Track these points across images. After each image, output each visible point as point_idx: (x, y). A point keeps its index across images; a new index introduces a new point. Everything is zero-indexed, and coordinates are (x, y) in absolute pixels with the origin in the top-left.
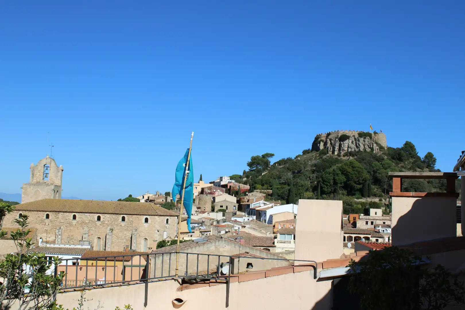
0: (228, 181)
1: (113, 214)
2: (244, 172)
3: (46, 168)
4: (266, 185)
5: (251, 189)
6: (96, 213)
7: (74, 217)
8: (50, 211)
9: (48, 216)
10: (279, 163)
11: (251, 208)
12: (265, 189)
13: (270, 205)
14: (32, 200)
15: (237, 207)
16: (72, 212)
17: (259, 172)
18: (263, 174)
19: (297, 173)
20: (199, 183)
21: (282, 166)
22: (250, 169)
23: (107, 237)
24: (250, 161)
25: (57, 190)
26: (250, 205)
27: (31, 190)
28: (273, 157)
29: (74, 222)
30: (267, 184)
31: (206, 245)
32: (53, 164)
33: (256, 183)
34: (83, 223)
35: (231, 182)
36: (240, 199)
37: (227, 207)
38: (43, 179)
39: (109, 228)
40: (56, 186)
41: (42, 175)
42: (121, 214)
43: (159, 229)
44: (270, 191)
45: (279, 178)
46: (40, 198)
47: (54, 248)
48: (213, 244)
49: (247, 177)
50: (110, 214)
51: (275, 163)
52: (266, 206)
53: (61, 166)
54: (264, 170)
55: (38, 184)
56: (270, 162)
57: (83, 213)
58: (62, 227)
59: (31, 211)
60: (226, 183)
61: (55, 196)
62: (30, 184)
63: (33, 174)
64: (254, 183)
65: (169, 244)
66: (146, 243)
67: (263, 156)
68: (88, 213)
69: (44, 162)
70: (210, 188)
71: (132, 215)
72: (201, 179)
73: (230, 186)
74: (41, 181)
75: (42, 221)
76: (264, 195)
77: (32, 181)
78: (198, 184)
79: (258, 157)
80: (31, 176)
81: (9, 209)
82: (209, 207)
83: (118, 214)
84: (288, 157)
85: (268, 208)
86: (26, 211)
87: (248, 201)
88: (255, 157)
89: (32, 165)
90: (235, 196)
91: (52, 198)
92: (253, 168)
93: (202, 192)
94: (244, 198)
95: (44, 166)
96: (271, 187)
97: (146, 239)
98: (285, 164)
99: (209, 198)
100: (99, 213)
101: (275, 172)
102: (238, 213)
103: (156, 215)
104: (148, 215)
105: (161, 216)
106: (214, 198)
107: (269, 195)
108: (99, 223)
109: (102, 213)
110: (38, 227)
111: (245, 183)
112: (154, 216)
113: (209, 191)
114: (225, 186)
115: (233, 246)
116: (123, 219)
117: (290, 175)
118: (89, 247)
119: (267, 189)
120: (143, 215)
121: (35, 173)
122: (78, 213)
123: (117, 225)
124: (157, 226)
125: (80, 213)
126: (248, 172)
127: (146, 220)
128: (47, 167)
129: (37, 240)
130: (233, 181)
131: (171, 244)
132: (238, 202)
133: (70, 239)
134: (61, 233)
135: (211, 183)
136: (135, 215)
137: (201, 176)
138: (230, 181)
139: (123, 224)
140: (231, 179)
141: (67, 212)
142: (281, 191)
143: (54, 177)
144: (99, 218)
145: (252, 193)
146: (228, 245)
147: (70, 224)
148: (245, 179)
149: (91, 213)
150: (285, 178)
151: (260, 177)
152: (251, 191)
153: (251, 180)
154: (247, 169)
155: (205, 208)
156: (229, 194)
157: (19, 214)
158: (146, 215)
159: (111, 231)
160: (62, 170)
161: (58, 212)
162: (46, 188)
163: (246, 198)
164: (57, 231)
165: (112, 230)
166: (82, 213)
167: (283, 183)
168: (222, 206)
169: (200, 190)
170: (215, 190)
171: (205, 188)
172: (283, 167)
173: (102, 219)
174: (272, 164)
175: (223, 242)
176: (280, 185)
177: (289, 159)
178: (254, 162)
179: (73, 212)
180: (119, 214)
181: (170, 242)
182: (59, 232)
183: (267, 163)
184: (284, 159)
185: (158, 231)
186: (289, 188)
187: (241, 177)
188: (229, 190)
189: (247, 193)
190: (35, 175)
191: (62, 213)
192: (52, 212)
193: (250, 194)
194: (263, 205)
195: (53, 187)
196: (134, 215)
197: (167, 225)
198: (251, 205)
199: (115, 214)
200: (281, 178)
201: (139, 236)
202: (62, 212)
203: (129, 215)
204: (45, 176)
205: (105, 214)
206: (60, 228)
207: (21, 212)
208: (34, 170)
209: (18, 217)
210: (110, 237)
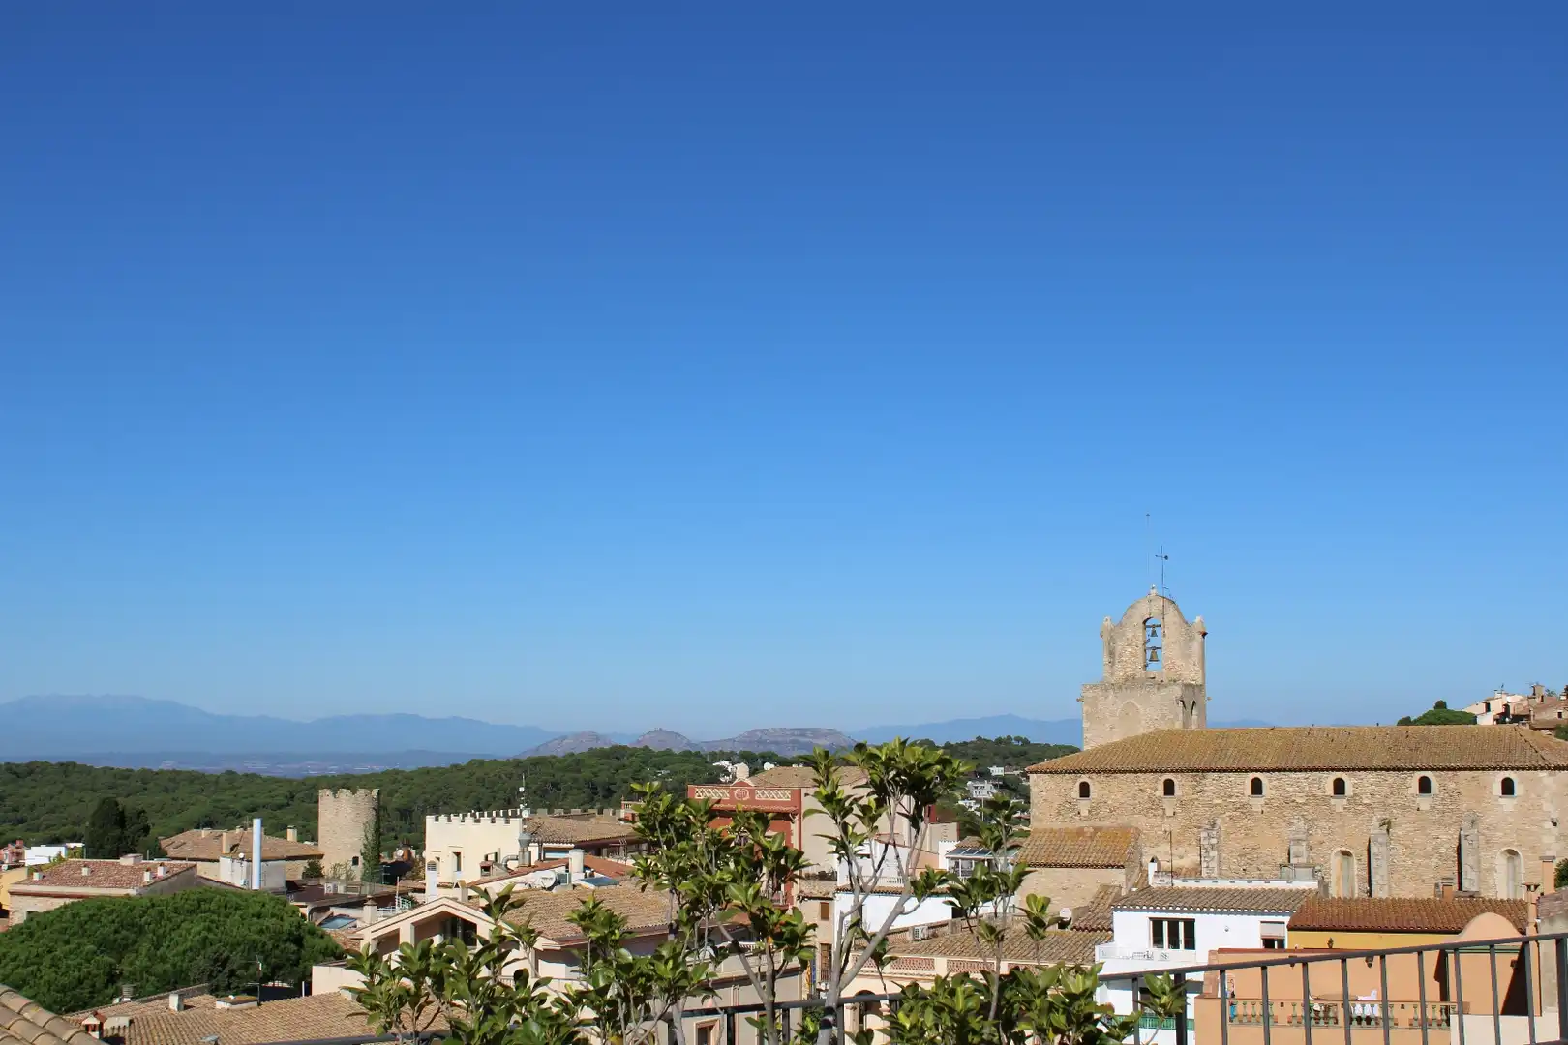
1: (1388, 770)
3: (1149, 631)
6: (1327, 770)
7: (1257, 788)
8: (1177, 771)
9: (1169, 788)
14: (1117, 738)
16: (1246, 771)
23: (1374, 849)
25: (1192, 698)
27: (1111, 704)
29: (1258, 803)
32: (1171, 615)
34: (1288, 805)
38: (1146, 666)
39: (1375, 822)
40: (1187, 686)
41: (1140, 651)
42: (1414, 770)
43: (1555, 815)
46: (1142, 730)
47: (1199, 891)
50: (1376, 770)
53: (1198, 619)
55: (1130, 683)
57: (1285, 770)
58: (1219, 821)
59: (1115, 772)
61: (1186, 721)
62: (1105, 687)
63: (1112, 654)
66: (1514, 867)
68: (1300, 771)
69: (1143, 610)
71: (1453, 769)
74: (1140, 673)
75: (1154, 805)
77: (1112, 674)
80: (1106, 659)
83: (1403, 770)
86: (1099, 773)
89: (1107, 622)
91: (1178, 725)
95: (1145, 622)
97: (1512, 853)
100: (1338, 770)
103: (1542, 769)
104: (1512, 769)
105: (1558, 768)
108: (1339, 804)
109: (1349, 770)
110: (1143, 822)
112: (1535, 769)
116: (1425, 786)
118: (1314, 885)
120: (1494, 769)
121: (1118, 649)
122: (1268, 771)
123: (1404, 808)
124: (1547, 806)
125: (1274, 771)
127: (1508, 788)
128: (1154, 626)
129: (1141, 865)
133: (1249, 860)
134: (1218, 838)
136: (1465, 769)
139: (1424, 803)
141: (1231, 771)
143: (1178, 660)
144: (1339, 787)
147: (1244, 809)
149: (1311, 770)
157: (1078, 784)
158: (1506, 769)
159: (1386, 827)
160: (1204, 634)
161: (1203, 771)
162: (1157, 696)
164: (1204, 835)
165: (1387, 825)
166: (1279, 771)
173: (1349, 790)
179: (1252, 771)
180: (1409, 770)
182: (1209, 837)
185: (1555, 824)
190: (1117, 654)
191: (1215, 775)
192: (1182, 771)
195: (1177, 691)
196: (1460, 769)
199: (1394, 770)
201: (1487, 842)
202: (1214, 771)
203: (1443, 770)
204: (1148, 657)
205: (1359, 770)
206: (1213, 825)
207: (1085, 778)
208: (1112, 640)
209: (1076, 793)
210: (1383, 849)
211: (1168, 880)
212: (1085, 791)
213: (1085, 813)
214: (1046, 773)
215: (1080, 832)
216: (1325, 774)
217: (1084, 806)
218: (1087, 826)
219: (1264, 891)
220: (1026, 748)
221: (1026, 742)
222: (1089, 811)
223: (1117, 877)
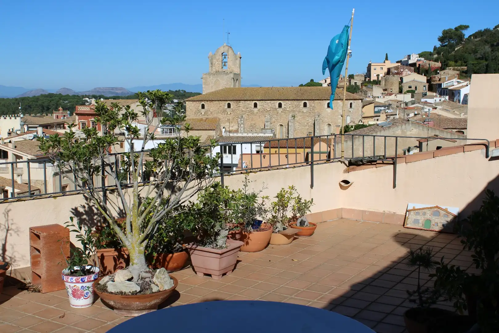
0: (417, 59)
1: (294, 100)
2: (435, 48)
3: (224, 57)
4: (460, 62)
5: (443, 66)
6: (277, 100)
7: (256, 105)
8: (231, 101)
9: (229, 106)
10: (475, 35)
11: (443, 87)
12: (459, 66)
13: (465, 84)
14: (213, 90)
15: (427, 87)
16: (252, 101)
17: (452, 47)
18: (456, 49)
19: (496, 46)
20: (384, 62)
21: (478, 39)
22: (441, 44)
23: (290, 124)
24: (441, 35)
25: (236, 78)
26: (442, 84)
27: (212, 79)
28: (468, 29)
29: (256, 110)
30: (461, 60)
31: (392, 128)
32: (230, 52)
33: (448, 60)
34: (265, 111)
35: (420, 60)
36: (431, 78)
37: (416, 88)
38: (222, 68)
39: (290, 116)
40: (235, 74)
41: (220, 63)
42: (302, 100)
44: (465, 68)
45: (475, 52)
46: (221, 88)
47: (237, 137)
48: (400, 127)
49: (438, 53)
50: (291, 100)
51: (470, 36)
52: (460, 85)
53: (239, 53)
54: (457, 44)
55: (217, 72)
56: (464, 35)
57: (264, 100)
58: (244, 116)
59: (212, 101)
60: (415, 61)
61: (235, 85)
62: (210, 74)
63: (212, 64)
64: (446, 60)
65: (352, 129)
66: (330, 129)
67: (456, 29)
68: (269, 100)
69: (222, 50)
70: (397, 68)
72: (387, 59)
73: (419, 65)
74: (221, 70)
75: (224, 111)
76: (458, 72)
77: (212, 70)
78: (384, 64)
79: (450, 30)
80: (210, 65)
81: (168, 97)
82: (396, 89)
83: (299, 100)
84: (485, 28)
85: (463, 87)
86: (207, 101)
87: (440, 80)
88: (446, 31)
89: (210, 54)
90: (425, 75)
91: (232, 86)
92: (445, 42)
93: (389, 72)
94: (435, 77)
95: (222, 54)
96: (466, 63)
97: (329, 125)
98: (482, 36)
99: (396, 79)
100: (280, 100)
101: (471, 46)
102: (429, 93)
103: (339, 100)
104: (330, 100)
106: (401, 79)
107: (463, 72)
108: (280, 110)
109: (283, 100)
110: (221, 116)
111: (436, 60)
112: (337, 100)
113: (395, 71)
114: (414, 65)
115: (421, 129)
116: (305, 105)
117: (488, 48)
118: (272, 135)
119: (462, 65)
120: (325, 100)
121: (214, 63)
122: (259, 100)
123: (299, 111)
124: (340, 111)
125: (261, 100)
126: (439, 48)
128: (225, 55)
129: (220, 129)
130: (423, 59)
131: (355, 129)
132: (428, 81)
133: (252, 128)
134: (244, 121)
135: (397, 62)
136: (317, 100)
137: (387, 55)
138: (419, 59)
139: (305, 110)
140: (420, 57)
141: (248, 100)
142: (478, 67)
143: (232, 66)
144: (280, 105)
145: (445, 71)
146: (415, 128)
147: (252, 112)
148: (436, 56)
149: (272, 100)
150: (483, 52)
151: (453, 53)
152: (442, 69)
153: (443, 56)
154: (438, 44)
155: (392, 89)
156: (419, 73)
157: (201, 105)
160: (240, 58)
161: (239, 100)
162: (225, 77)
163: (437, 77)
164: (239, 120)
165: (294, 117)
166: (262, 100)
167: (479, 58)
168: (410, 87)
169: (386, 71)
170: (402, 70)
171: (391, 68)
172: (479, 40)
173: (283, 106)
174: (466, 37)
175: (410, 125)
176: (476, 60)
177: (487, 31)
178: (446, 36)
179: (254, 100)
180: (301, 100)
181: (354, 127)
182: (241, 121)
183: (461, 37)
184: (481, 31)
185: (342, 116)
186: (487, 63)
187: (431, 54)
188: (418, 69)
189: (438, 71)
190: (213, 64)
191: (243, 102)
192: (233, 100)
193: (442, 72)
194: (457, 83)
195: (232, 75)
196: (315, 100)
197: (350, 110)
198: (443, 84)
199: (296, 100)
200: (477, 52)
201: (322, 121)
202: (243, 100)
203: (311, 100)
204: (223, 65)
205: (286, 100)
206: (242, 117)
207: (203, 103)
208: (212, 59)
209: (200, 107)
210: (292, 124)
211: (228, 134)
212: (203, 107)
213: (203, 113)
214: (191, 101)
215: (202, 120)
216: (276, 101)
217: (203, 111)
218: (204, 118)
219: (257, 137)
220: (185, 93)
221: (185, 91)
222: (205, 113)
223: (212, 133)
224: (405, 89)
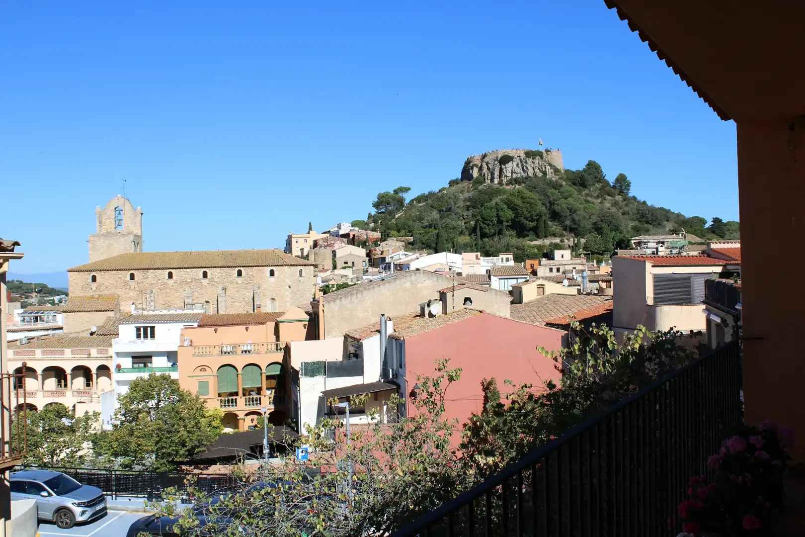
0: (349, 228)
1: (225, 267)
2: (370, 216)
3: (117, 212)
4: (404, 231)
5: (383, 237)
6: (200, 268)
7: (170, 276)
8: (136, 270)
9: (132, 277)
10: (419, 199)
11: (387, 261)
12: (402, 236)
13: (415, 256)
14: (105, 257)
15: (367, 262)
16: (166, 269)
17: (391, 214)
18: (397, 216)
19: (446, 212)
20: (309, 233)
21: (422, 204)
22: (376, 210)
23: (220, 299)
24: (376, 200)
25: (137, 241)
26: (385, 258)
27: (102, 243)
28: (410, 191)
29: (171, 282)
30: (405, 229)
32: (128, 205)
33: (388, 229)
34: (184, 283)
35: (354, 230)
36: (370, 250)
37: (353, 263)
38: (116, 228)
39: (220, 288)
40: (135, 235)
41: (114, 222)
42: (236, 267)
43: (290, 284)
44: (411, 239)
45: (421, 219)
46: (115, 254)
47: (154, 316)
49: (375, 221)
50: (220, 267)
51: (412, 201)
52: (409, 258)
53: (139, 207)
54: (398, 210)
55: (108, 235)
56: (405, 200)
57: (182, 268)
58: (154, 291)
59: (108, 270)
60: (347, 232)
61: (135, 250)
62: (98, 236)
63: (100, 222)
64: (386, 229)
65: (334, 289)
66: (274, 305)
67: (396, 192)
68: (189, 268)
69: (115, 203)
70: (326, 240)
71: (251, 267)
72: (310, 228)
73: (354, 235)
74: (113, 230)
75: (125, 284)
76: (403, 243)
77: (100, 231)
78: (308, 235)
79: (387, 194)
80: (98, 224)
82: (329, 264)
83: (231, 267)
84: (430, 191)
85: (412, 260)
86: (101, 271)
87: (382, 254)
88: (382, 194)
89: (98, 208)
90: (362, 248)
91: (132, 252)
92: (381, 209)
93: (315, 244)
94: (375, 250)
95: (115, 209)
96: (411, 232)
97: (273, 299)
98: (426, 200)
99: (329, 250)
100: (205, 268)
101: (415, 213)
102: (370, 269)
103: (285, 265)
104: (274, 266)
105: (292, 265)
106: (334, 253)
107: (409, 243)
108: (205, 281)
109: (209, 268)
110: (121, 292)
111: (374, 230)
112: (283, 266)
113: (325, 244)
114: (346, 236)
116: (240, 274)
117: (435, 215)
118: (203, 311)
119: (406, 235)
120: (267, 266)
121: (104, 221)
122: (175, 269)
123: (231, 282)
124: (287, 280)
125: (178, 268)
126: (375, 215)
127: (272, 273)
128: (119, 210)
129: (120, 310)
130: (357, 229)
131: (338, 289)
132: (368, 255)
133: (167, 306)
134: (154, 297)
135: (325, 233)
136: (256, 266)
137: (310, 223)
138: (353, 228)
139: (240, 280)
140: (352, 226)
141: (160, 269)
142: (426, 237)
143: (131, 224)
144: (205, 275)
145: (386, 242)
147: (165, 284)
148: (372, 225)
149: (193, 268)
150: (430, 218)
151: (394, 221)
153: (381, 225)
154: (373, 211)
155: (323, 265)
156: (354, 244)
157: (91, 276)
158: (272, 266)
159: (224, 290)
160: (142, 214)
161: (148, 269)
162: (122, 240)
163: (378, 250)
164: (148, 296)
165: (225, 289)
166: (180, 268)
167: (426, 227)
168: (346, 263)
169: (312, 244)
170: (333, 242)
171: (319, 240)
172: (424, 205)
173: (209, 276)
174: (407, 201)
176: (423, 229)
177: (431, 194)
178: (382, 202)
179: (169, 269)
180: (234, 267)
181: (335, 286)
182: (151, 297)
183: (401, 202)
184: (424, 194)
185: (290, 287)
186: (437, 232)
187: (367, 224)
188: (352, 240)
189: (379, 243)
190: (103, 222)
191: (153, 271)
192: (138, 269)
193: (383, 244)
194: (404, 256)
195: (132, 237)
196: (254, 266)
198: (387, 257)
199: (227, 267)
200: (423, 219)
201: (264, 296)
202: (152, 269)
203: (247, 267)
204: (117, 224)
205: (214, 267)
206: (152, 292)
207: (94, 274)
208: (100, 217)
209: (90, 280)
210: (224, 299)
211: (140, 311)
212: (94, 279)
213: (94, 289)
214: (76, 271)
215: (92, 297)
216: (199, 269)
217: (94, 285)
218: (96, 294)
219: (182, 314)
220: (21, 285)
221: (21, 282)
222: (96, 288)
223: (111, 314)
224: (340, 264)
